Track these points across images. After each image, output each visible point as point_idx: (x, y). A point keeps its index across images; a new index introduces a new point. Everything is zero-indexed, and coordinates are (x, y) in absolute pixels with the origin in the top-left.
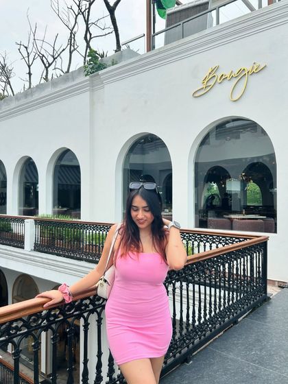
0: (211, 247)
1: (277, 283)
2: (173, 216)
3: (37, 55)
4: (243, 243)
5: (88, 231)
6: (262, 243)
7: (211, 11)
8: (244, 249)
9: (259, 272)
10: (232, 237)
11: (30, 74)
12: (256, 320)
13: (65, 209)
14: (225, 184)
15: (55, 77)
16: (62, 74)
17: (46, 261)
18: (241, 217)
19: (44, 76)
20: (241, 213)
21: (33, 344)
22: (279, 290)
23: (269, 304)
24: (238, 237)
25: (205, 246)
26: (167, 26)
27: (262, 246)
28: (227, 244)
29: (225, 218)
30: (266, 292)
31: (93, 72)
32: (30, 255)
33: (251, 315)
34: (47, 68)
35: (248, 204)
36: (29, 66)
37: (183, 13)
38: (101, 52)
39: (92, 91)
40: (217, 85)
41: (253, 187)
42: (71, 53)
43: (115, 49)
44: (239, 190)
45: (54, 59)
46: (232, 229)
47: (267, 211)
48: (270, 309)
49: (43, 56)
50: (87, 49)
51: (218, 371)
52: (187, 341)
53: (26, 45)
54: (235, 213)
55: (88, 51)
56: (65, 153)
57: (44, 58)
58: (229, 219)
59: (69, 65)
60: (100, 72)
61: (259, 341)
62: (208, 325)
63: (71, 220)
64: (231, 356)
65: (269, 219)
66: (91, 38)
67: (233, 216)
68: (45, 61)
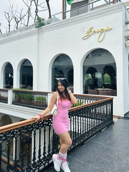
0: (90, 102)
1: (117, 117)
2: (74, 89)
3: (13, 17)
4: (103, 100)
5: (37, 95)
6: (111, 100)
7: (90, 4)
8: (104, 102)
9: (110, 112)
10: (99, 98)
11: (9, 25)
12: (109, 130)
13: (24, 86)
14: (95, 75)
15: (21, 27)
16: (25, 26)
17: (18, 108)
18: (102, 89)
19: (16, 27)
20: (102, 88)
21: (7, 144)
22: (117, 119)
23: (114, 125)
24: (101, 98)
25: (88, 101)
26: (71, 9)
27: (111, 101)
28: (97, 100)
29: (95, 90)
30: (112, 120)
31: (39, 27)
32: (10, 106)
33: (107, 129)
34: (17, 23)
35: (105, 84)
36: (9, 22)
37: (78, 4)
38: (42, 18)
39: (39, 34)
40: (92, 35)
41: (107, 76)
42: (29, 17)
43: (49, 17)
44: (101, 77)
45: (21, 19)
46: (98, 95)
47: (113, 86)
48: (114, 127)
49: (16, 18)
50: (36, 16)
51: (94, 148)
52: (83, 137)
53: (8, 13)
54: (99, 87)
55: (37, 17)
56: (26, 61)
57: (16, 19)
58: (97, 90)
59: (28, 23)
60: (42, 27)
61: (110, 138)
62: (86, 134)
63: (28, 90)
64: (99, 143)
65: (114, 90)
66: (38, 11)
67: (98, 89)
68: (17, 20)
